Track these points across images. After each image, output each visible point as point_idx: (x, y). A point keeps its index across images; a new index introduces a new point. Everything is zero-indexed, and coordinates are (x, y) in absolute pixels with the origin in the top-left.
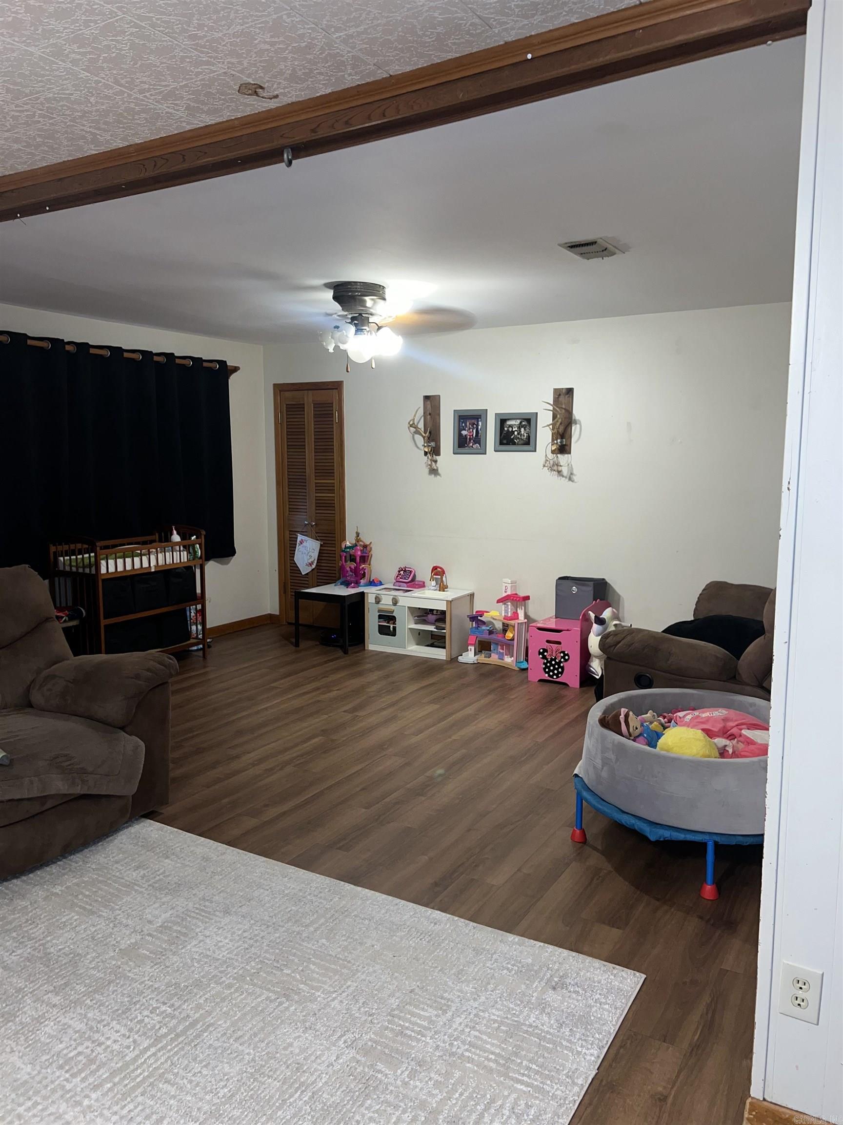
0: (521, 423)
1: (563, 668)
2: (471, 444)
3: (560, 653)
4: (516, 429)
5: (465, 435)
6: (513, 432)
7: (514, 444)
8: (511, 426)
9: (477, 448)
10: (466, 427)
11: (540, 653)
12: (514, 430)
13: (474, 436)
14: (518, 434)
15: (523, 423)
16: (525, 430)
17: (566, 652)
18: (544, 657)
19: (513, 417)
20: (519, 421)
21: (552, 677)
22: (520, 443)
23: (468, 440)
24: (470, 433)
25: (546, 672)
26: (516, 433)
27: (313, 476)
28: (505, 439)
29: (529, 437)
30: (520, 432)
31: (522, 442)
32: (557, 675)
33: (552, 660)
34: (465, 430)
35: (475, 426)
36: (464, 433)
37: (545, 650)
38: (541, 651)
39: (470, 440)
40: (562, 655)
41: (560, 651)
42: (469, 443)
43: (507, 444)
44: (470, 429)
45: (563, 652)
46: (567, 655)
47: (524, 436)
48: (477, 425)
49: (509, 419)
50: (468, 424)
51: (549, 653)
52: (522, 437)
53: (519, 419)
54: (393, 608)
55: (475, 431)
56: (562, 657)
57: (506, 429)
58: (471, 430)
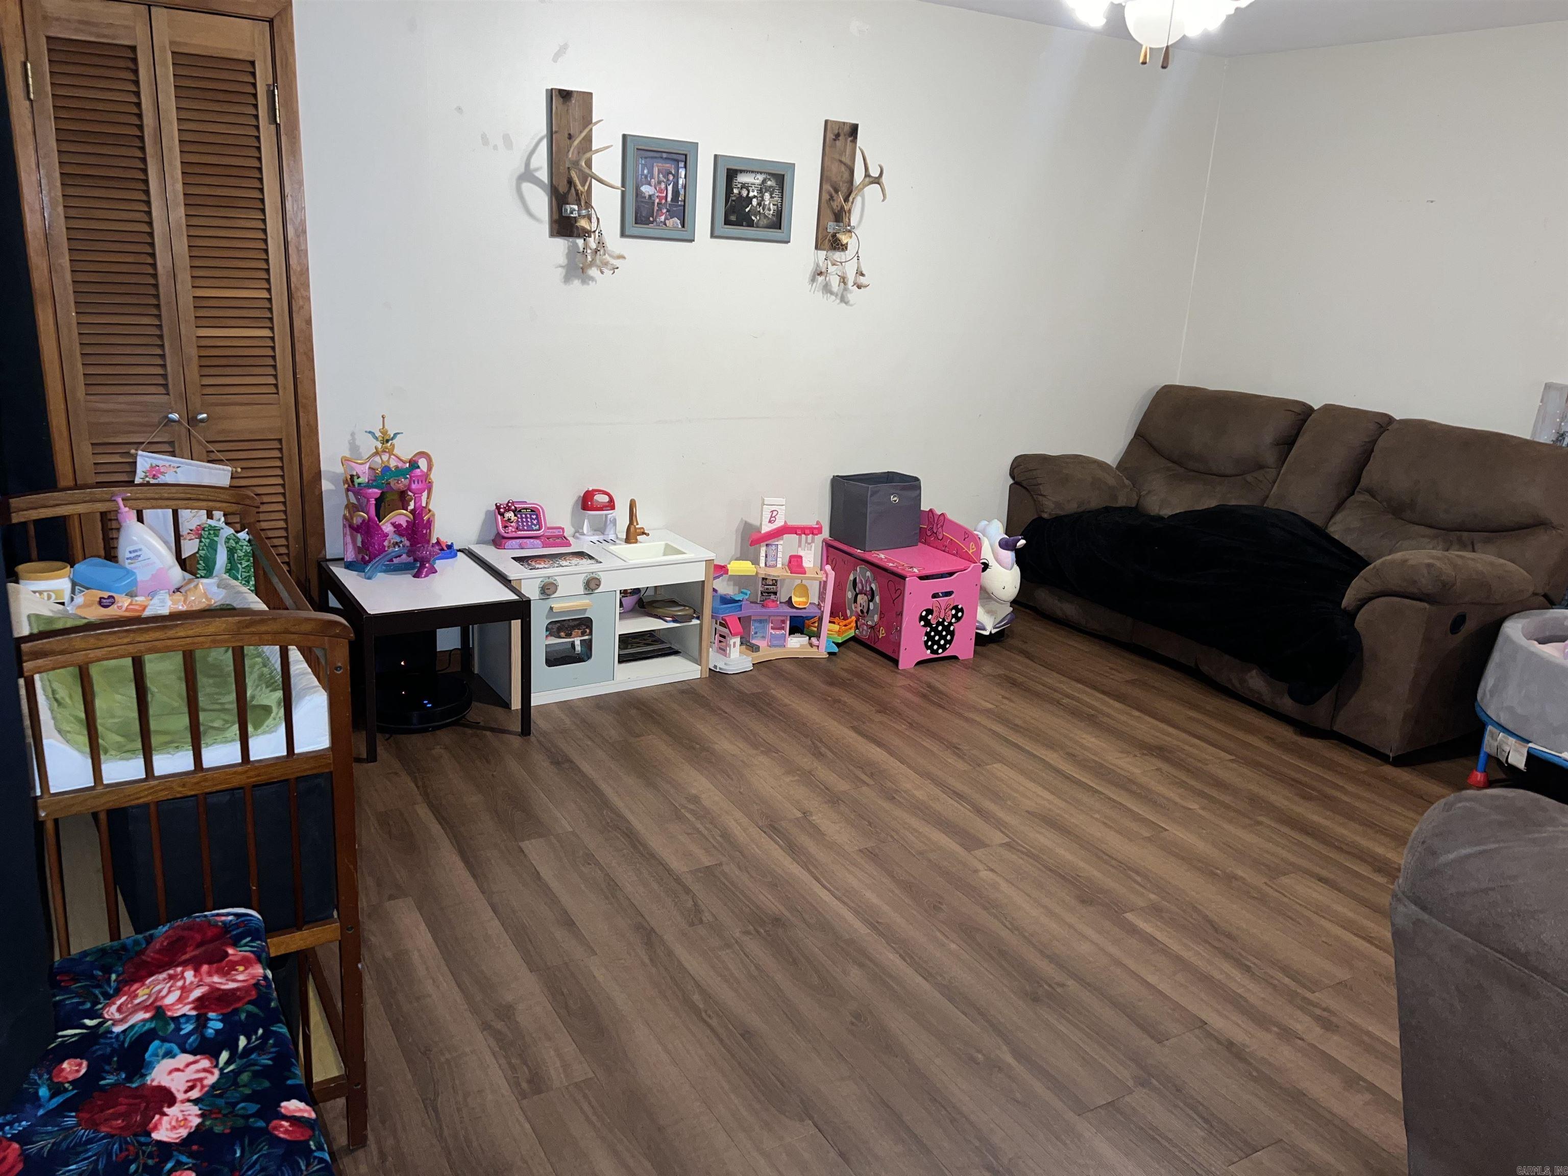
0: (764, 181)
1: (952, 634)
2: (663, 218)
3: (951, 610)
4: (755, 193)
5: (650, 196)
6: (749, 200)
7: (751, 224)
8: (744, 186)
9: (675, 228)
10: (652, 177)
11: (922, 618)
12: (751, 194)
13: (669, 199)
14: (759, 204)
15: (769, 183)
16: (772, 197)
17: (960, 607)
18: (928, 623)
19: (753, 166)
20: (761, 178)
21: (935, 652)
22: (761, 223)
23: (656, 208)
24: (661, 191)
25: (928, 647)
26: (755, 202)
27: (185, 277)
28: (734, 212)
29: (779, 214)
30: (763, 200)
31: (764, 222)
32: (944, 648)
33: (939, 624)
34: (650, 184)
35: (671, 177)
36: (647, 190)
37: (930, 612)
38: (924, 613)
39: (660, 209)
40: (954, 612)
41: (951, 607)
42: (659, 215)
43: (738, 223)
44: (659, 182)
45: (956, 608)
46: (962, 610)
47: (769, 210)
48: (676, 176)
49: (741, 171)
50: (656, 170)
51: (935, 614)
52: (767, 212)
53: (761, 173)
54: (585, 602)
55: (670, 188)
56: (953, 616)
57: (736, 191)
58: (663, 186)
